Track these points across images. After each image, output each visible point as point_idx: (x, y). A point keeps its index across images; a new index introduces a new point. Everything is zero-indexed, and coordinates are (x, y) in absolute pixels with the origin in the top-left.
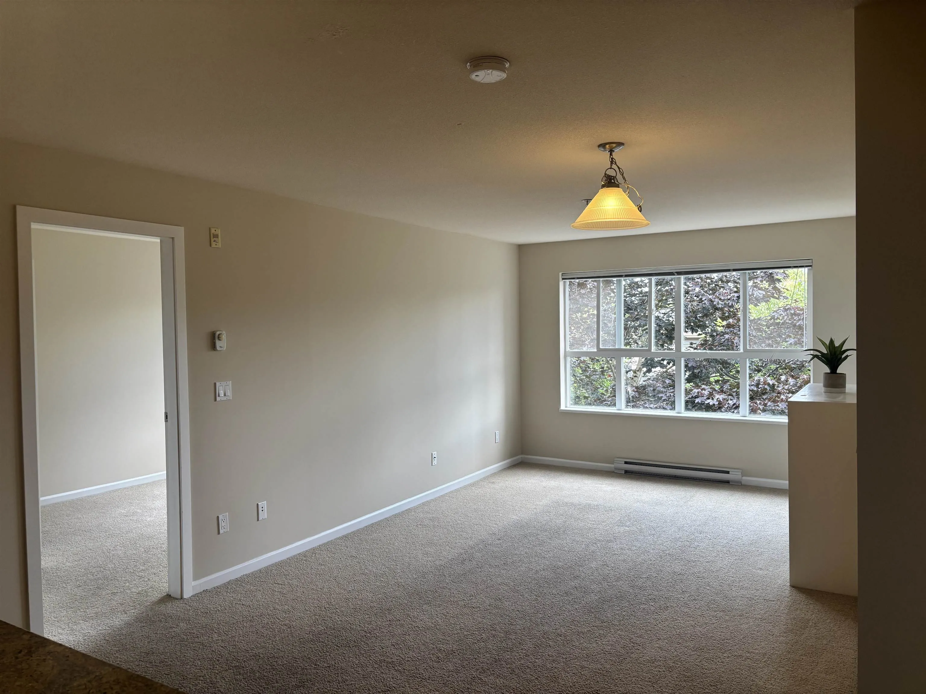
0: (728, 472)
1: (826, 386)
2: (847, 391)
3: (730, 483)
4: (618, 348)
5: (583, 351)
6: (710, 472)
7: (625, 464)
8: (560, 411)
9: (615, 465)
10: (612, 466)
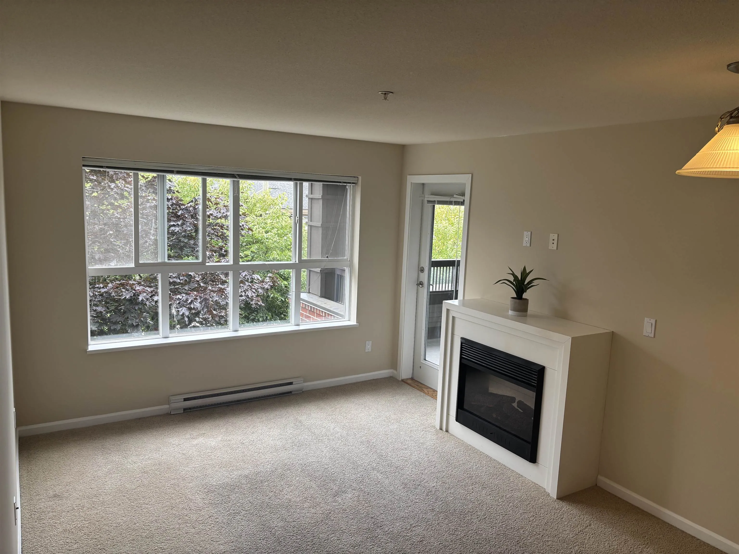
0: (291, 383)
2: (528, 314)
3: (293, 393)
4: (162, 261)
6: (274, 387)
9: (174, 405)
10: (167, 406)
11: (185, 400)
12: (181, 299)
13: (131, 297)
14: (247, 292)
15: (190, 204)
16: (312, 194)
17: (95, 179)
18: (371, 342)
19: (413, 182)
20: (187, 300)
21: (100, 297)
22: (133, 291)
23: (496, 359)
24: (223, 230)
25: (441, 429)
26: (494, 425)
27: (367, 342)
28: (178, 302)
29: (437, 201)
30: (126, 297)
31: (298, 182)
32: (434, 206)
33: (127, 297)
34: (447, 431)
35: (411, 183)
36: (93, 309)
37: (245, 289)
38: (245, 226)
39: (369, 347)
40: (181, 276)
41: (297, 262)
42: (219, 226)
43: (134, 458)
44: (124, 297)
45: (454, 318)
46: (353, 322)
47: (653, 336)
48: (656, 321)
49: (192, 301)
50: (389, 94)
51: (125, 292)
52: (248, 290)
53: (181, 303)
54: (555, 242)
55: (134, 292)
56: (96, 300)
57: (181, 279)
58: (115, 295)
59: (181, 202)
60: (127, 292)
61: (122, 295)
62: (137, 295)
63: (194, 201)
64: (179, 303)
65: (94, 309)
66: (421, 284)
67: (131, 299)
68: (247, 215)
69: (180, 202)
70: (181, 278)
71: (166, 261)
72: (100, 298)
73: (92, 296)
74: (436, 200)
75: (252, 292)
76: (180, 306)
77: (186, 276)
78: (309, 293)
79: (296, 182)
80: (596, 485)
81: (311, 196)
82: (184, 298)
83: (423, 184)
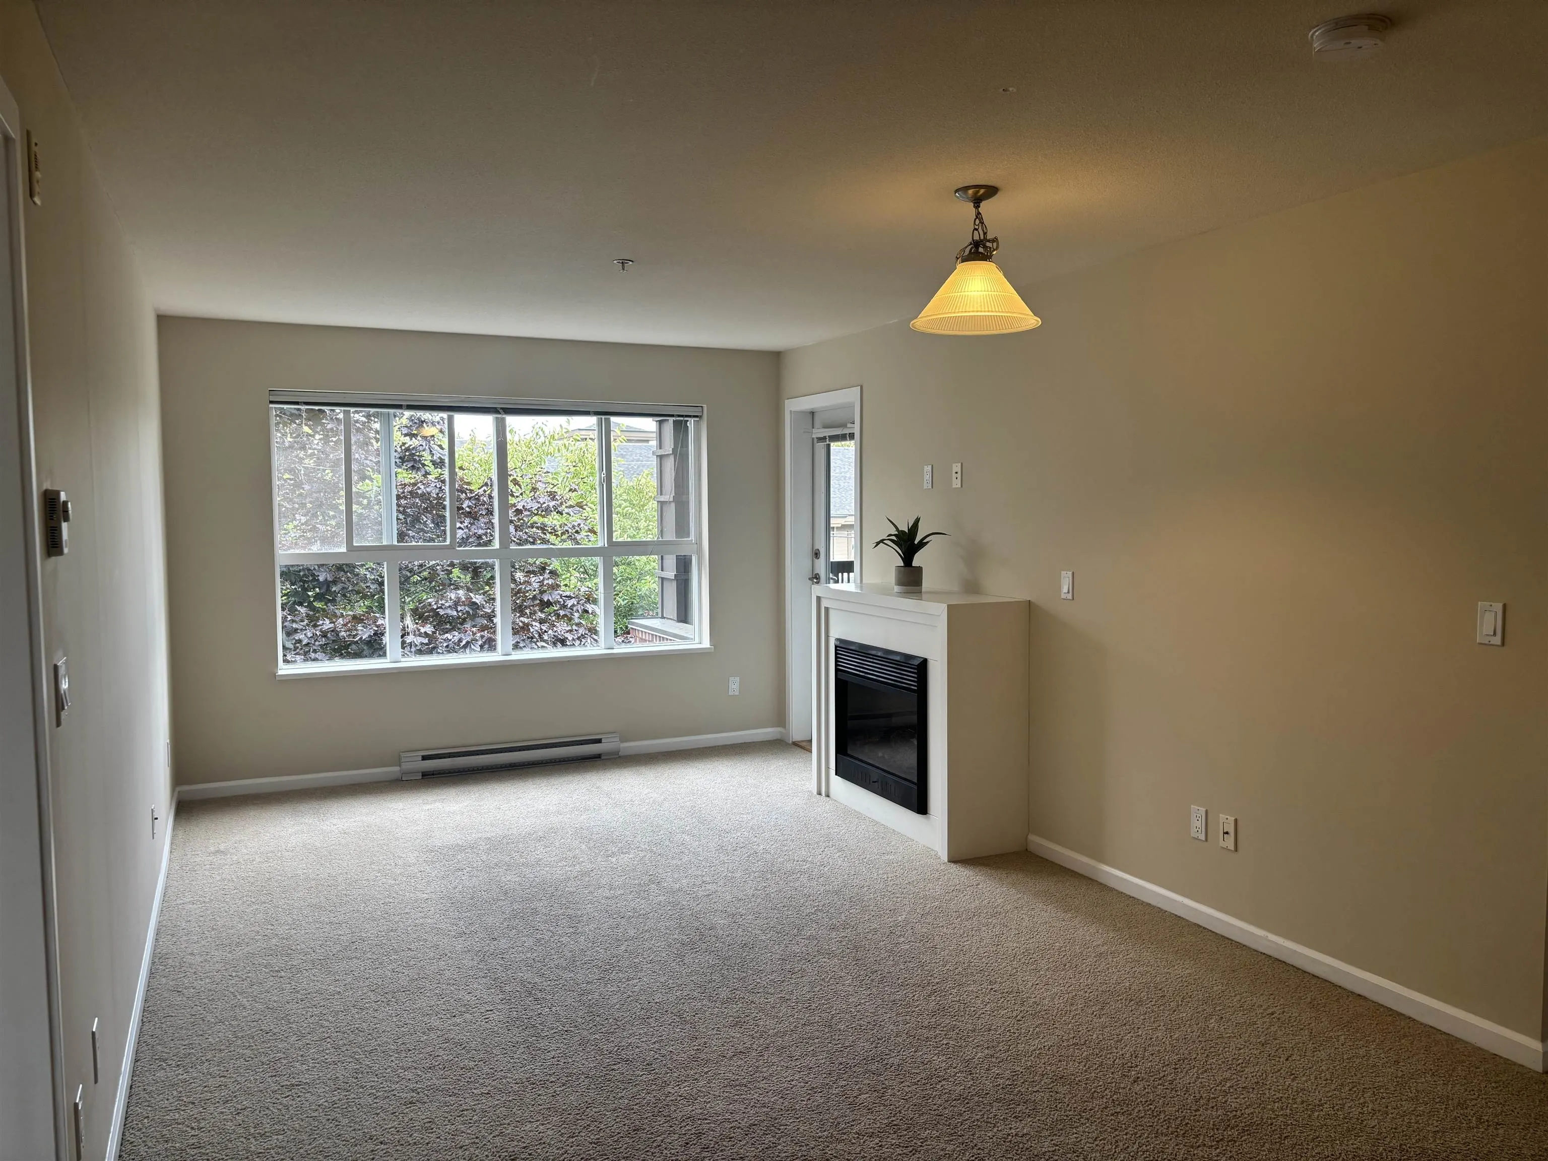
0: (599, 741)
1: (900, 583)
2: (923, 590)
3: (603, 758)
4: (389, 544)
5: (311, 552)
6: (569, 746)
7: (422, 760)
8: (277, 678)
9: (406, 766)
10: (397, 769)
11: (424, 758)
12: (450, 640)
13: (370, 636)
14: (583, 640)
15: (483, 489)
16: (660, 448)
17: (320, 448)
18: (738, 679)
19: (793, 409)
20: (460, 640)
21: (324, 639)
22: (374, 628)
23: (875, 661)
24: (545, 534)
25: (819, 793)
26: (878, 768)
27: (730, 678)
28: (445, 644)
29: (829, 436)
30: (362, 638)
31: (603, 417)
32: (829, 446)
33: (364, 638)
34: (828, 796)
35: (791, 411)
36: (310, 658)
37: (579, 635)
38: (582, 525)
39: (734, 686)
40: (461, 605)
41: (606, 545)
42: (537, 528)
43: (335, 821)
44: (358, 638)
45: (827, 609)
46: (706, 644)
47: (1071, 598)
48: (1073, 573)
49: (468, 643)
50: (627, 263)
51: (362, 630)
52: (586, 636)
53: (450, 646)
54: (959, 475)
55: (376, 629)
56: (317, 643)
57: (459, 610)
58: (345, 635)
59: (468, 487)
60: (365, 630)
61: (357, 634)
62: (380, 634)
63: (489, 484)
64: (447, 647)
65: (312, 658)
66: (817, 579)
67: (370, 641)
68: (584, 507)
69: (465, 487)
70: (459, 608)
71: (395, 543)
72: (322, 641)
73: (311, 637)
74: (827, 435)
75: (592, 640)
76: (449, 651)
77: (468, 605)
78: (663, 617)
79: (600, 417)
80: (1027, 849)
81: (660, 452)
82: (456, 639)
83: (813, 413)
